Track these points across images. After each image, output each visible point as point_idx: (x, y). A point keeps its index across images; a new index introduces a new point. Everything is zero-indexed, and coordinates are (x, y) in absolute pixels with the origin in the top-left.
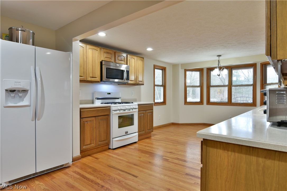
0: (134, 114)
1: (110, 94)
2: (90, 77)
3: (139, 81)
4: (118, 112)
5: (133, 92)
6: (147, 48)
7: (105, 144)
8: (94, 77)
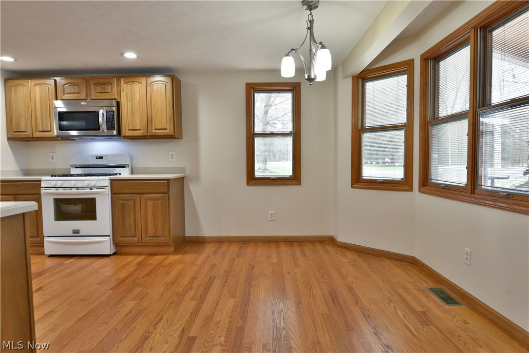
0: (95, 198)
1: (101, 158)
2: (40, 131)
3: (155, 129)
4: (53, 191)
5: (174, 153)
6: (124, 53)
7: (34, 244)
8: (45, 130)
